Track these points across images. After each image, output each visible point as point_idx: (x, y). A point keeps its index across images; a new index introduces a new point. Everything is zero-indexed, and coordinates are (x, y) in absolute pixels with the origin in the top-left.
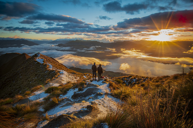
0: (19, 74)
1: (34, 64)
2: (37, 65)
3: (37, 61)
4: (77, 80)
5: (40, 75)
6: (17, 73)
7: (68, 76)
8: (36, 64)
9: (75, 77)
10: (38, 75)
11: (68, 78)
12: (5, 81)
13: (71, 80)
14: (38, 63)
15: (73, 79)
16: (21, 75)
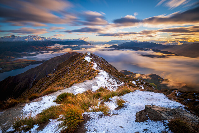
0: (68, 71)
1: (82, 62)
2: (84, 64)
3: (84, 60)
4: (119, 87)
5: (81, 73)
6: (66, 70)
7: (107, 79)
8: (84, 62)
9: (118, 81)
10: (80, 74)
11: (106, 82)
12: (57, 76)
13: (110, 85)
14: (86, 61)
15: (113, 84)
16: (69, 72)
